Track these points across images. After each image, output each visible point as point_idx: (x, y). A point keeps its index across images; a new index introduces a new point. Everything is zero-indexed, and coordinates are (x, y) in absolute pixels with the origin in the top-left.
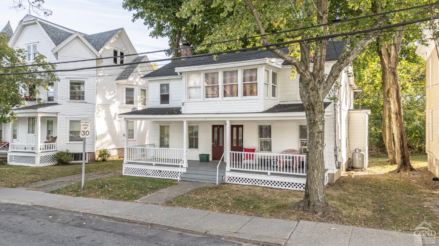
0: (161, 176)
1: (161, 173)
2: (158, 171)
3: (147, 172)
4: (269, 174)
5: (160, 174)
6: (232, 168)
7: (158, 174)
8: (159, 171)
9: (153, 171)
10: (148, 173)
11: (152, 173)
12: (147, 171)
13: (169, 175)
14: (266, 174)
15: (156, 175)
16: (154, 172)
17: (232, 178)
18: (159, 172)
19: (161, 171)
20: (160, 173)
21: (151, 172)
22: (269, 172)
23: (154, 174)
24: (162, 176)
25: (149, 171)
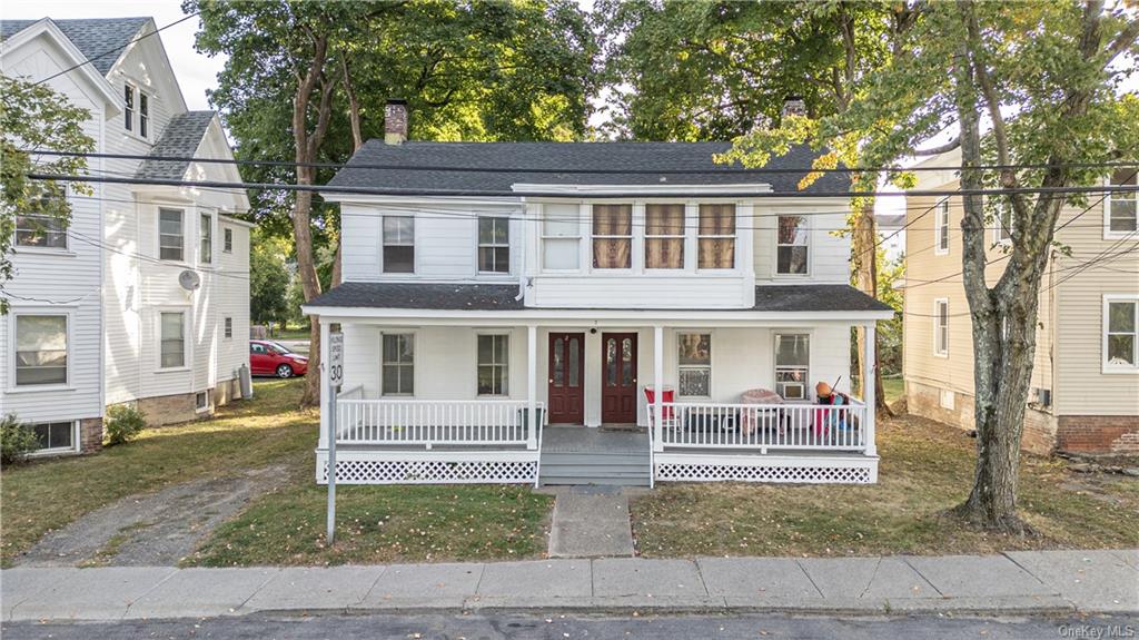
0: (455, 476)
1: (456, 468)
2: (444, 464)
3: (406, 471)
4: (764, 451)
5: (452, 472)
6: (668, 444)
7: (448, 472)
8: (448, 464)
9: (427, 464)
10: (410, 471)
11: (427, 472)
12: (406, 467)
13: (484, 473)
14: (758, 451)
15: (439, 476)
16: (431, 468)
17: (671, 468)
18: (448, 468)
19: (454, 464)
20: (452, 468)
21: (423, 467)
22: (764, 448)
23: (431, 472)
24: (459, 477)
25: (415, 467)
